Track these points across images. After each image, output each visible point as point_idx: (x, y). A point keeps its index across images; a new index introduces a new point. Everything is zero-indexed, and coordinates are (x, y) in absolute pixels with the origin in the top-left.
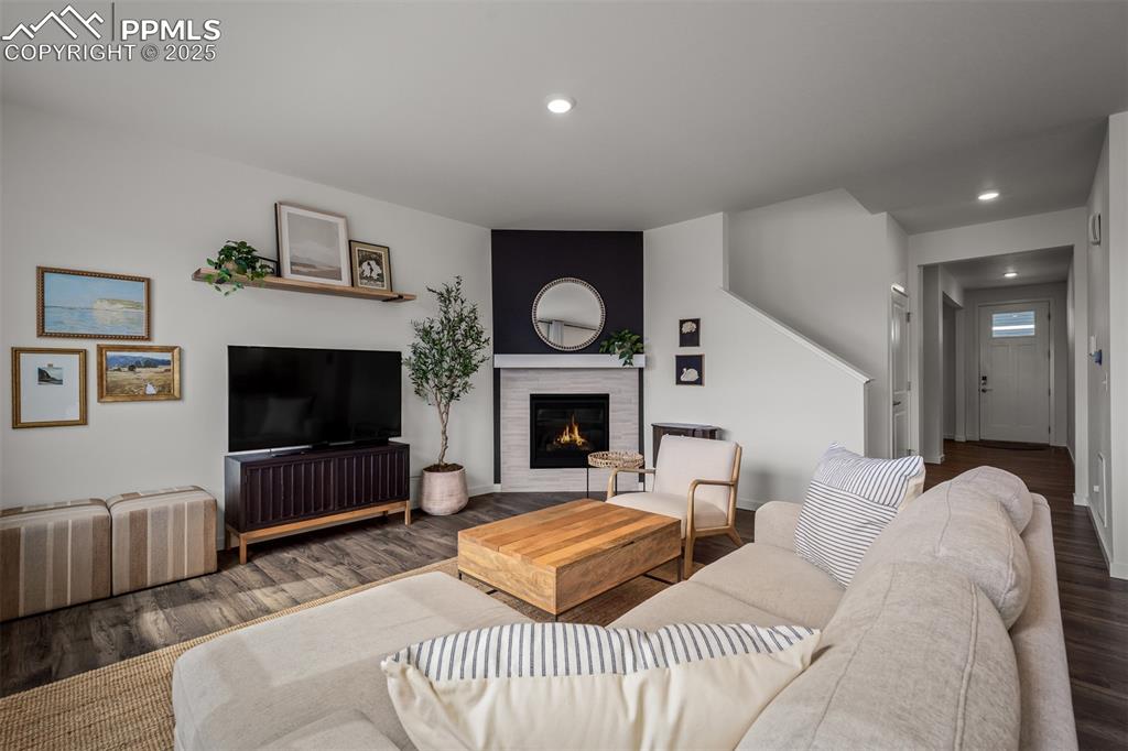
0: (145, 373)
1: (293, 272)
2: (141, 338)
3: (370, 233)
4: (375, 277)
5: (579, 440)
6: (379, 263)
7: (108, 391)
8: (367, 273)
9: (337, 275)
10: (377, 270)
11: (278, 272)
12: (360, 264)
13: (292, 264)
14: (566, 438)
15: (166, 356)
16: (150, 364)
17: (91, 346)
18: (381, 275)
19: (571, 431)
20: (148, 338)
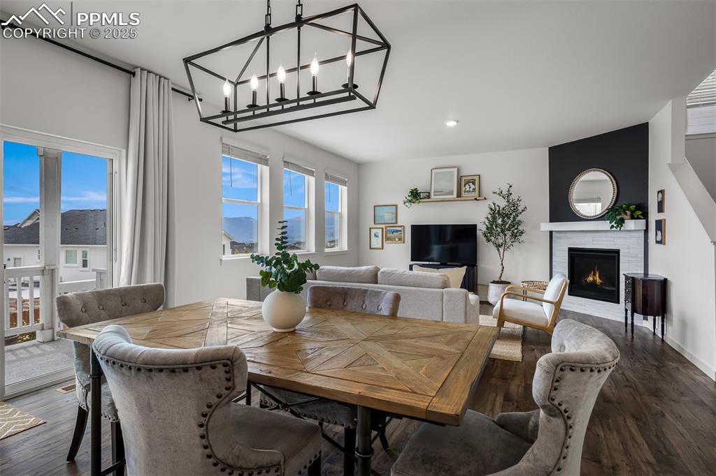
0: (395, 234)
1: (435, 195)
2: (394, 223)
3: (468, 171)
4: (471, 190)
5: (598, 281)
6: (473, 183)
7: (388, 239)
8: (468, 189)
9: (452, 194)
10: (472, 186)
11: (429, 197)
12: (465, 186)
13: (435, 192)
14: (590, 279)
15: (400, 229)
16: (397, 231)
17: (383, 226)
18: (474, 189)
19: (594, 274)
20: (396, 223)
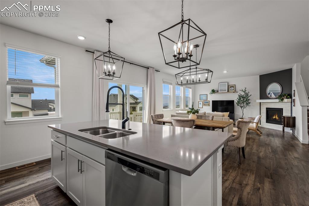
0: (207, 103)
5: (277, 118)
6: (233, 87)
7: (204, 105)
8: (231, 89)
9: (226, 91)
10: (233, 88)
11: (218, 92)
13: (220, 90)
14: (274, 117)
17: (203, 101)
19: (276, 116)
20: (207, 100)
